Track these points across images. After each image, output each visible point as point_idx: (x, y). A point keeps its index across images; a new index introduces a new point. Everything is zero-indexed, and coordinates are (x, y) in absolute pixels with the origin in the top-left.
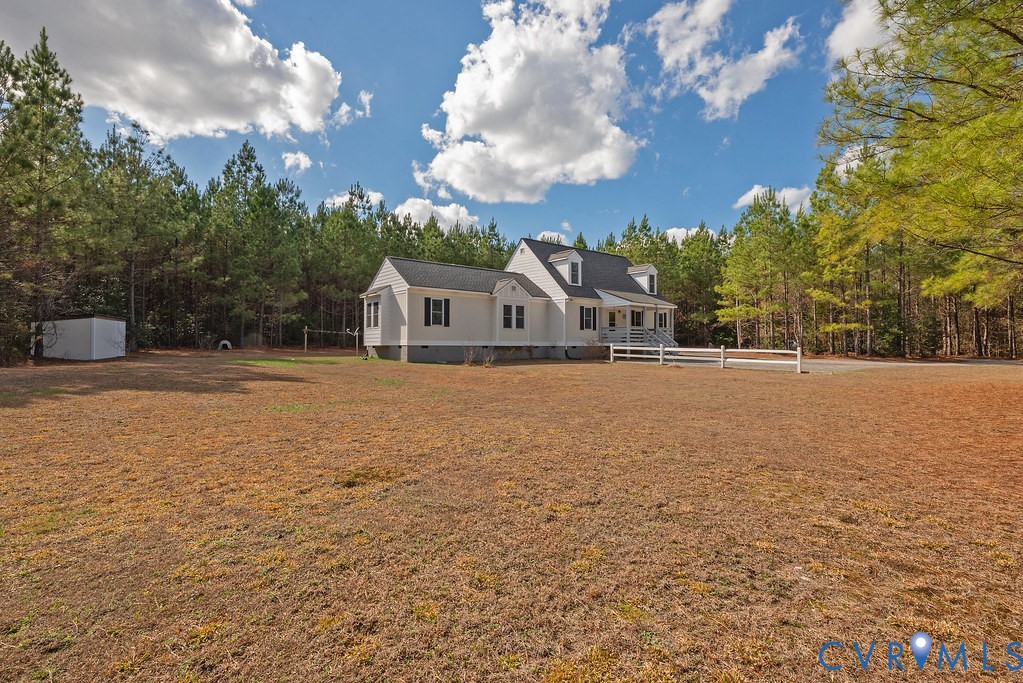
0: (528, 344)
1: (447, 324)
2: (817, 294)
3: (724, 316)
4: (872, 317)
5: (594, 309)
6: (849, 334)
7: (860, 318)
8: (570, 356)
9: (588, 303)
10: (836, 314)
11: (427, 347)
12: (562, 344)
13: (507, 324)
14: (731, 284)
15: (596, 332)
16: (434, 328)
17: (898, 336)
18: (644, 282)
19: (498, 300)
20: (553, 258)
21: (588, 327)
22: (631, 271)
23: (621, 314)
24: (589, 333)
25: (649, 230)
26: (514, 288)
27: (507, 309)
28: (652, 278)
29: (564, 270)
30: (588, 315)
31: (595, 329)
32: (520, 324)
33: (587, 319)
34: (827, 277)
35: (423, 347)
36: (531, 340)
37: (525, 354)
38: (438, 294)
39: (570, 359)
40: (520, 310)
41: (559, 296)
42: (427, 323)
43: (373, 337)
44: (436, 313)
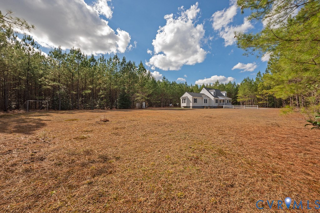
1: (197, 103)
2: (258, 96)
3: (238, 100)
4: (268, 100)
6: (264, 103)
7: (266, 100)
9: (217, 99)
10: (261, 100)
11: (194, 106)
12: (213, 105)
13: (205, 102)
14: (240, 94)
16: (195, 103)
17: (273, 104)
18: (224, 94)
19: (203, 98)
20: (210, 91)
21: (217, 103)
22: (221, 92)
26: (206, 96)
27: (205, 100)
28: (226, 94)
29: (213, 93)
30: (217, 101)
32: (207, 102)
34: (260, 93)
36: (208, 105)
38: (195, 98)
41: (212, 98)
43: (183, 105)
44: (195, 101)
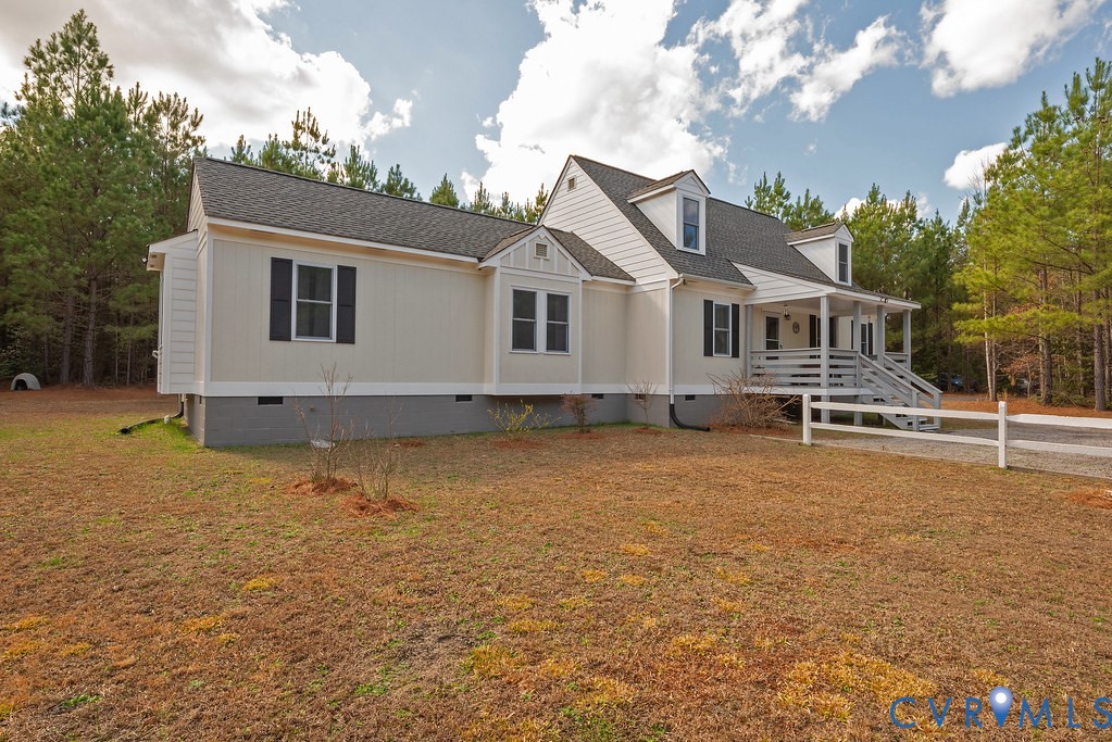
0: (576, 389)
1: (347, 336)
5: (736, 307)
8: (680, 418)
9: (722, 293)
11: (278, 400)
12: (663, 389)
13: (523, 338)
15: (738, 363)
16: (300, 345)
18: (824, 258)
19: (497, 275)
20: (640, 193)
21: (722, 349)
22: (796, 238)
23: (791, 323)
24: (723, 363)
25: (787, 197)
26: (541, 249)
27: (524, 302)
28: (842, 249)
29: (665, 214)
30: (723, 322)
31: (736, 354)
32: (557, 341)
33: (720, 332)
35: (263, 400)
36: (586, 380)
37: (568, 417)
38: (316, 249)
39: (681, 426)
40: (558, 305)
41: (655, 275)
42: (279, 332)
44: (309, 303)
